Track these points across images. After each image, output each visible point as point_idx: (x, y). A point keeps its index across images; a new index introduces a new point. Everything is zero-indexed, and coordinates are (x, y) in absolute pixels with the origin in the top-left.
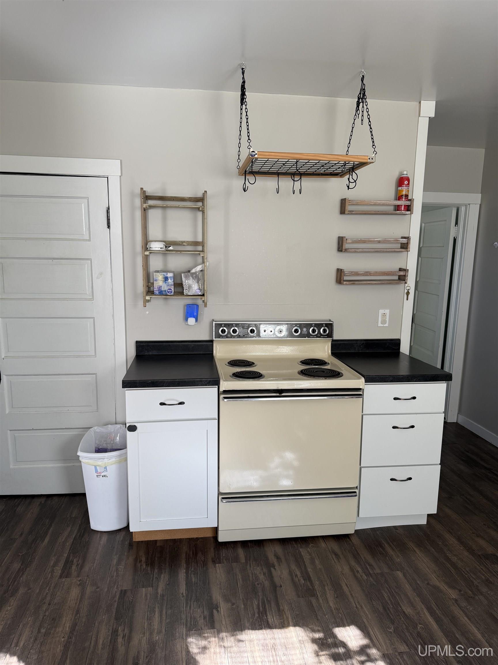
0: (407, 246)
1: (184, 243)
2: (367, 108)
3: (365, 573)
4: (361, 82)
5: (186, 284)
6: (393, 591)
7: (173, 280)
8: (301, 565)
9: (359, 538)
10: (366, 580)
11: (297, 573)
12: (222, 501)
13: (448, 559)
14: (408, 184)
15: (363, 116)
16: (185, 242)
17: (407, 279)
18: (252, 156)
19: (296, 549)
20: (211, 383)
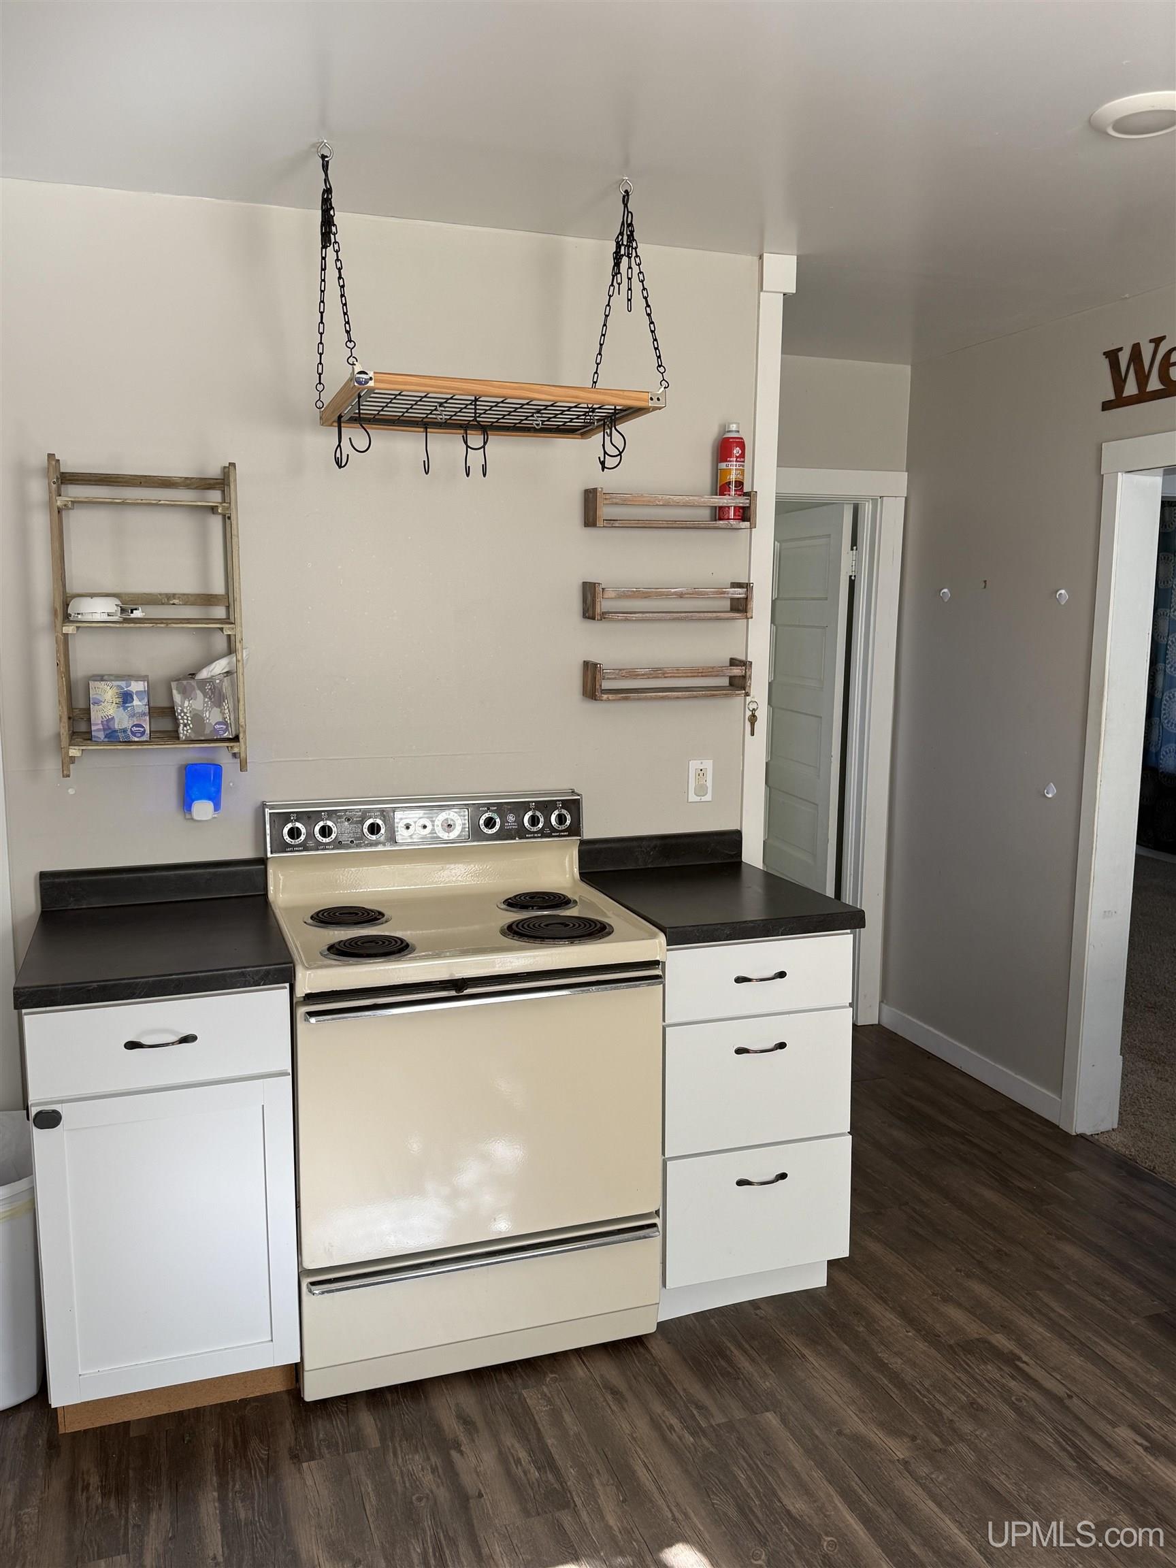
0: (746, 605)
1: (175, 599)
2: (641, 272)
3: (687, 1428)
4: (623, 206)
5: (185, 710)
6: (759, 1463)
7: (146, 700)
8: (528, 1432)
9: (669, 1343)
10: (691, 1446)
11: (521, 1455)
12: (310, 1291)
13: (882, 1366)
14: (743, 455)
15: (630, 289)
16: (177, 596)
17: (750, 684)
18: (360, 383)
19: (512, 1393)
20: (270, 976)
